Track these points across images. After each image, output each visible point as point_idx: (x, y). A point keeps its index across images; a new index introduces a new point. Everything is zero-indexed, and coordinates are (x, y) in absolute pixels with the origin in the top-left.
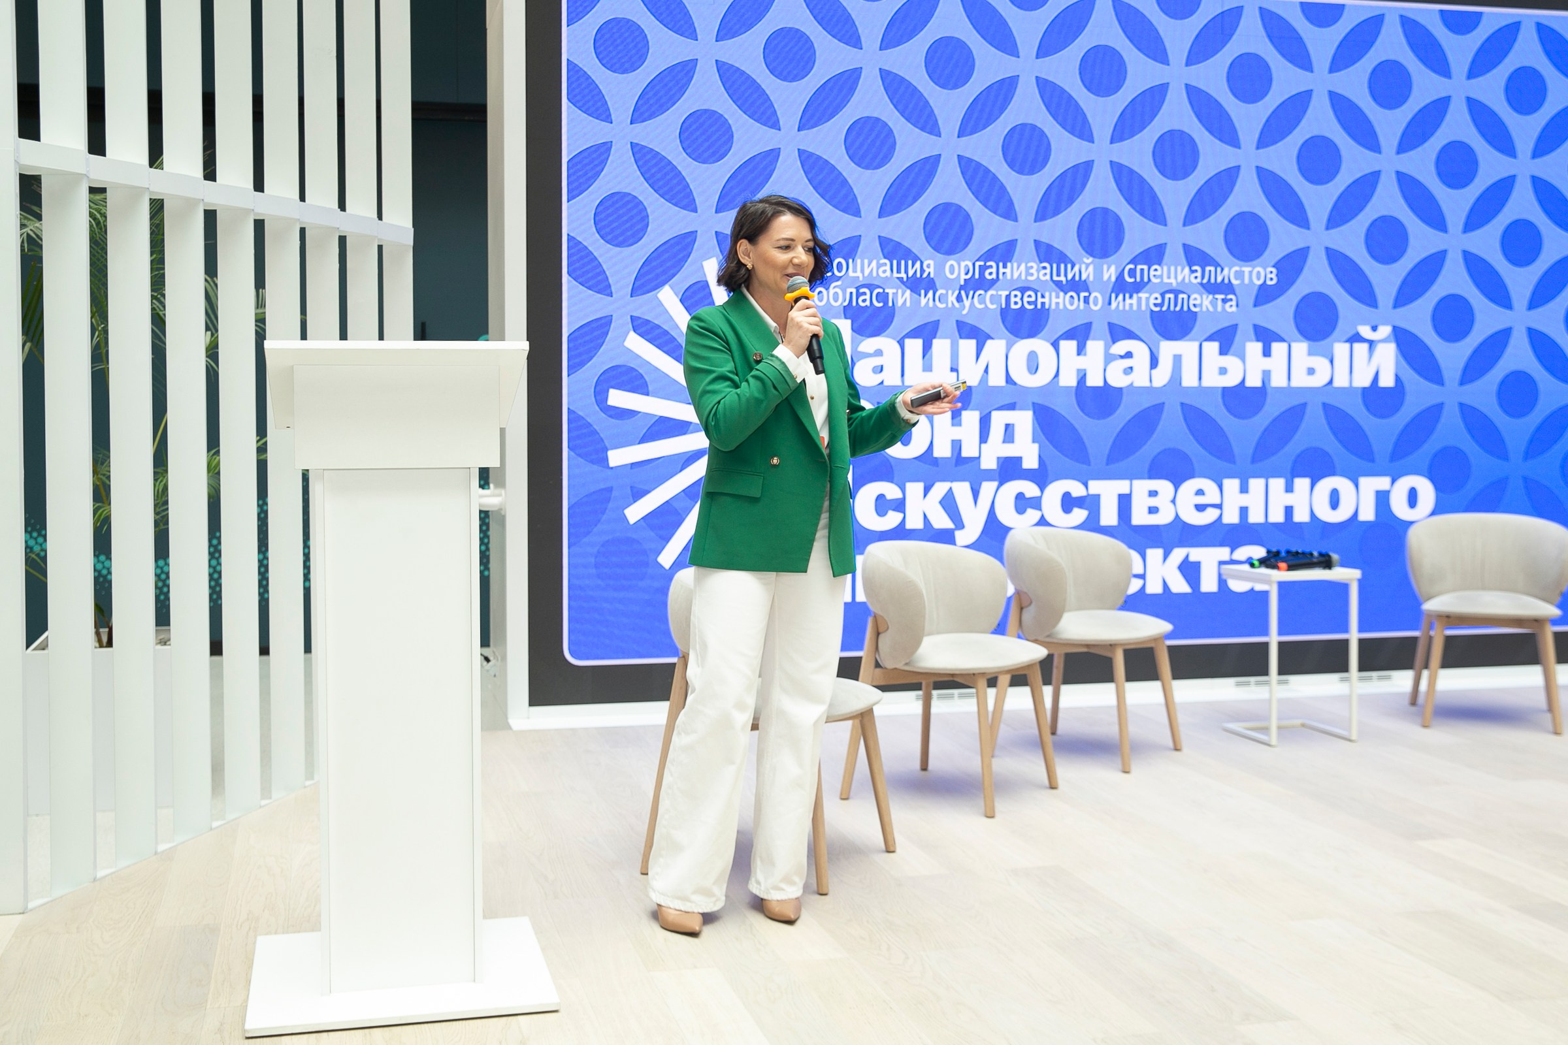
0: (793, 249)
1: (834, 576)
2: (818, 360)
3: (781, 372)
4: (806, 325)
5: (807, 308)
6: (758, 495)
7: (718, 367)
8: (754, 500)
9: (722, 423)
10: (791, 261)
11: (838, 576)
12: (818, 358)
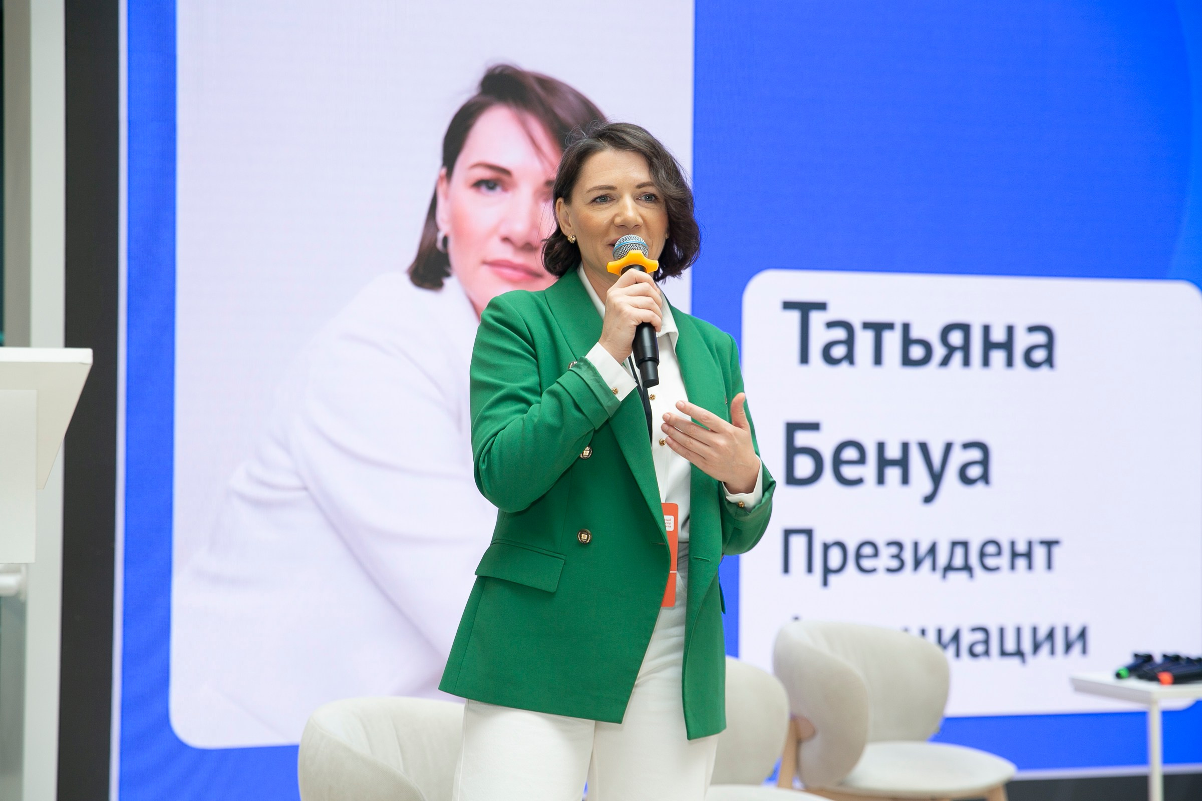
0: (618, 201)
1: (689, 738)
2: (650, 364)
3: (588, 382)
4: (628, 309)
5: (636, 283)
6: (552, 589)
7: (508, 381)
8: (548, 595)
9: (496, 467)
10: (612, 221)
11: (695, 738)
12: (650, 359)
